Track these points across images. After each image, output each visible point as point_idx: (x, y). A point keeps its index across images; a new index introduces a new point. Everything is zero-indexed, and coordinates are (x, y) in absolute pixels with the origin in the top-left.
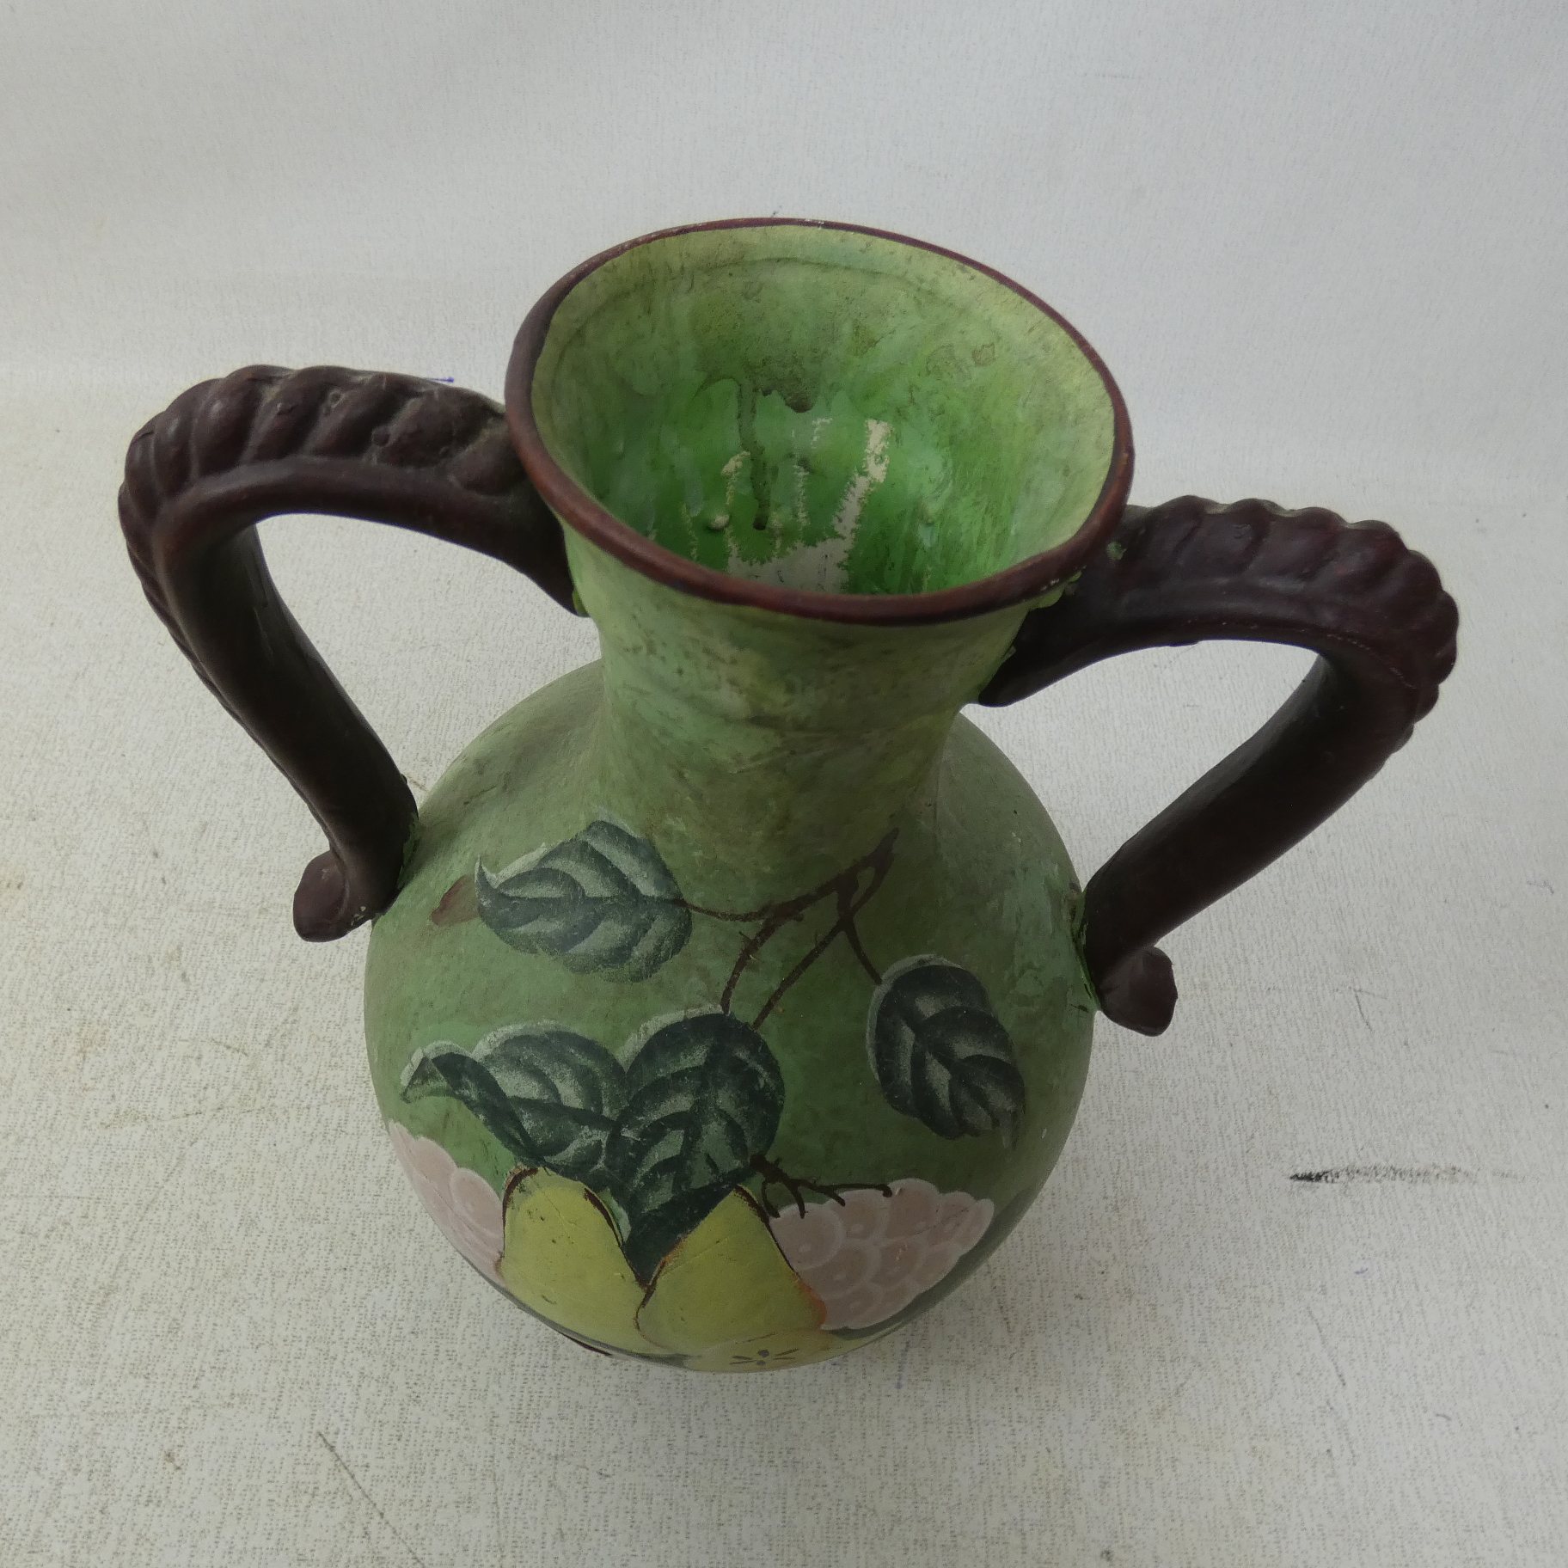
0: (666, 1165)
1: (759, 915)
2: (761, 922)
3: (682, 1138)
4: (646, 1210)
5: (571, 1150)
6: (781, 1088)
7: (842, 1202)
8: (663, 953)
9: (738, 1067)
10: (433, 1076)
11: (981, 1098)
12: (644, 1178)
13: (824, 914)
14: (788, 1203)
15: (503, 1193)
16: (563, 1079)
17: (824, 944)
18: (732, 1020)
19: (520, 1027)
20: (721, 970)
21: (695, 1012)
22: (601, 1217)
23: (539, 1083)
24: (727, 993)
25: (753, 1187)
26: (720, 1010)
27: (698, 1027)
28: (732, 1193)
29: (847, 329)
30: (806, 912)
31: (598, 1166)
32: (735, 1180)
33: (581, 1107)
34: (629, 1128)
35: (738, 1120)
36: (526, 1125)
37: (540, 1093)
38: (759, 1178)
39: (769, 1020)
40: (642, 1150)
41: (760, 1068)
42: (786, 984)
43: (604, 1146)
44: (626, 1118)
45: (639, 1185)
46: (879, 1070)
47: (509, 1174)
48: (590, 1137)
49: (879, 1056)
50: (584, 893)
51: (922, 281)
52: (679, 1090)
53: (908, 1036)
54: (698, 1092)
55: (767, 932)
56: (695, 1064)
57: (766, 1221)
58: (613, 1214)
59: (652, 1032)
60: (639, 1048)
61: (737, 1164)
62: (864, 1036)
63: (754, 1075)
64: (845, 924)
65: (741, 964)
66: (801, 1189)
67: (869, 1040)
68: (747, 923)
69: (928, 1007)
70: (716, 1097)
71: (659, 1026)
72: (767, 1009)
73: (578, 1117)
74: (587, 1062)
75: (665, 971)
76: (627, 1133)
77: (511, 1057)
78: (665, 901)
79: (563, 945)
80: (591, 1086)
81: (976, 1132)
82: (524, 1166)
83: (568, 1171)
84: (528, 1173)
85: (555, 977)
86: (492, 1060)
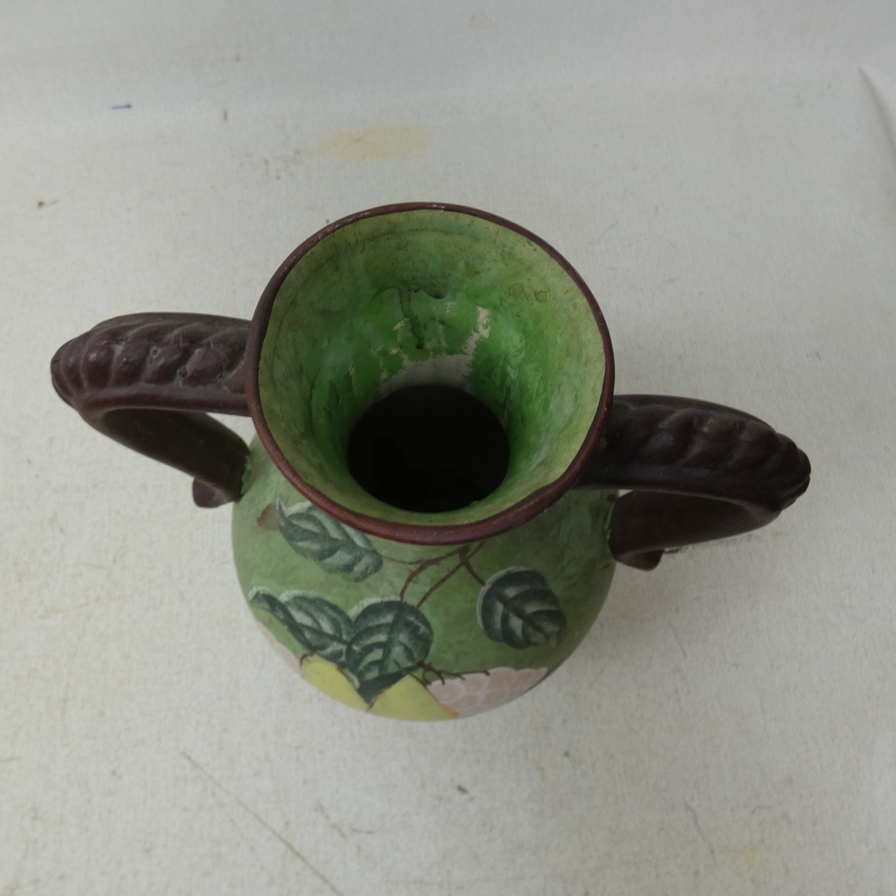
0: (374, 663)
1: (417, 563)
2: (418, 565)
3: (382, 652)
4: (366, 679)
5: (329, 650)
6: (431, 633)
7: (464, 679)
8: (369, 572)
9: (409, 624)
10: (262, 601)
11: (539, 629)
12: (365, 667)
13: (451, 561)
14: (435, 679)
15: (299, 659)
16: (323, 620)
17: (453, 572)
18: (405, 603)
19: (301, 592)
20: (400, 583)
21: (386, 599)
22: (345, 678)
23: (312, 619)
24: (403, 592)
25: (419, 673)
26: (399, 599)
27: (389, 606)
28: (408, 676)
29: (461, 265)
30: (443, 562)
31: (342, 659)
32: (409, 671)
33: (332, 633)
34: (356, 646)
35: (410, 646)
36: (307, 636)
37: (313, 624)
38: (421, 670)
39: (424, 604)
40: (362, 655)
41: (421, 625)
42: (432, 590)
43: (344, 651)
44: (354, 641)
45: (362, 669)
46: (483, 624)
47: (300, 652)
48: (337, 646)
49: (483, 617)
50: (329, 535)
51: (504, 246)
52: (379, 632)
53: (500, 608)
54: (389, 633)
55: (422, 569)
56: (388, 621)
57: (425, 686)
58: (351, 678)
59: (365, 606)
60: (359, 612)
61: (409, 664)
62: (475, 610)
63: (417, 628)
64: (464, 563)
65: (409, 580)
66: (442, 674)
67: (478, 611)
68: (411, 565)
69: (511, 592)
70: (399, 636)
71: (369, 604)
72: (424, 599)
73: (333, 638)
74: (333, 614)
75: (371, 579)
76: (356, 648)
77: (297, 605)
78: (368, 550)
79: (320, 557)
80: (336, 626)
81: (536, 644)
82: (307, 652)
83: (328, 658)
84: (309, 655)
85: (317, 572)
86: (289, 604)
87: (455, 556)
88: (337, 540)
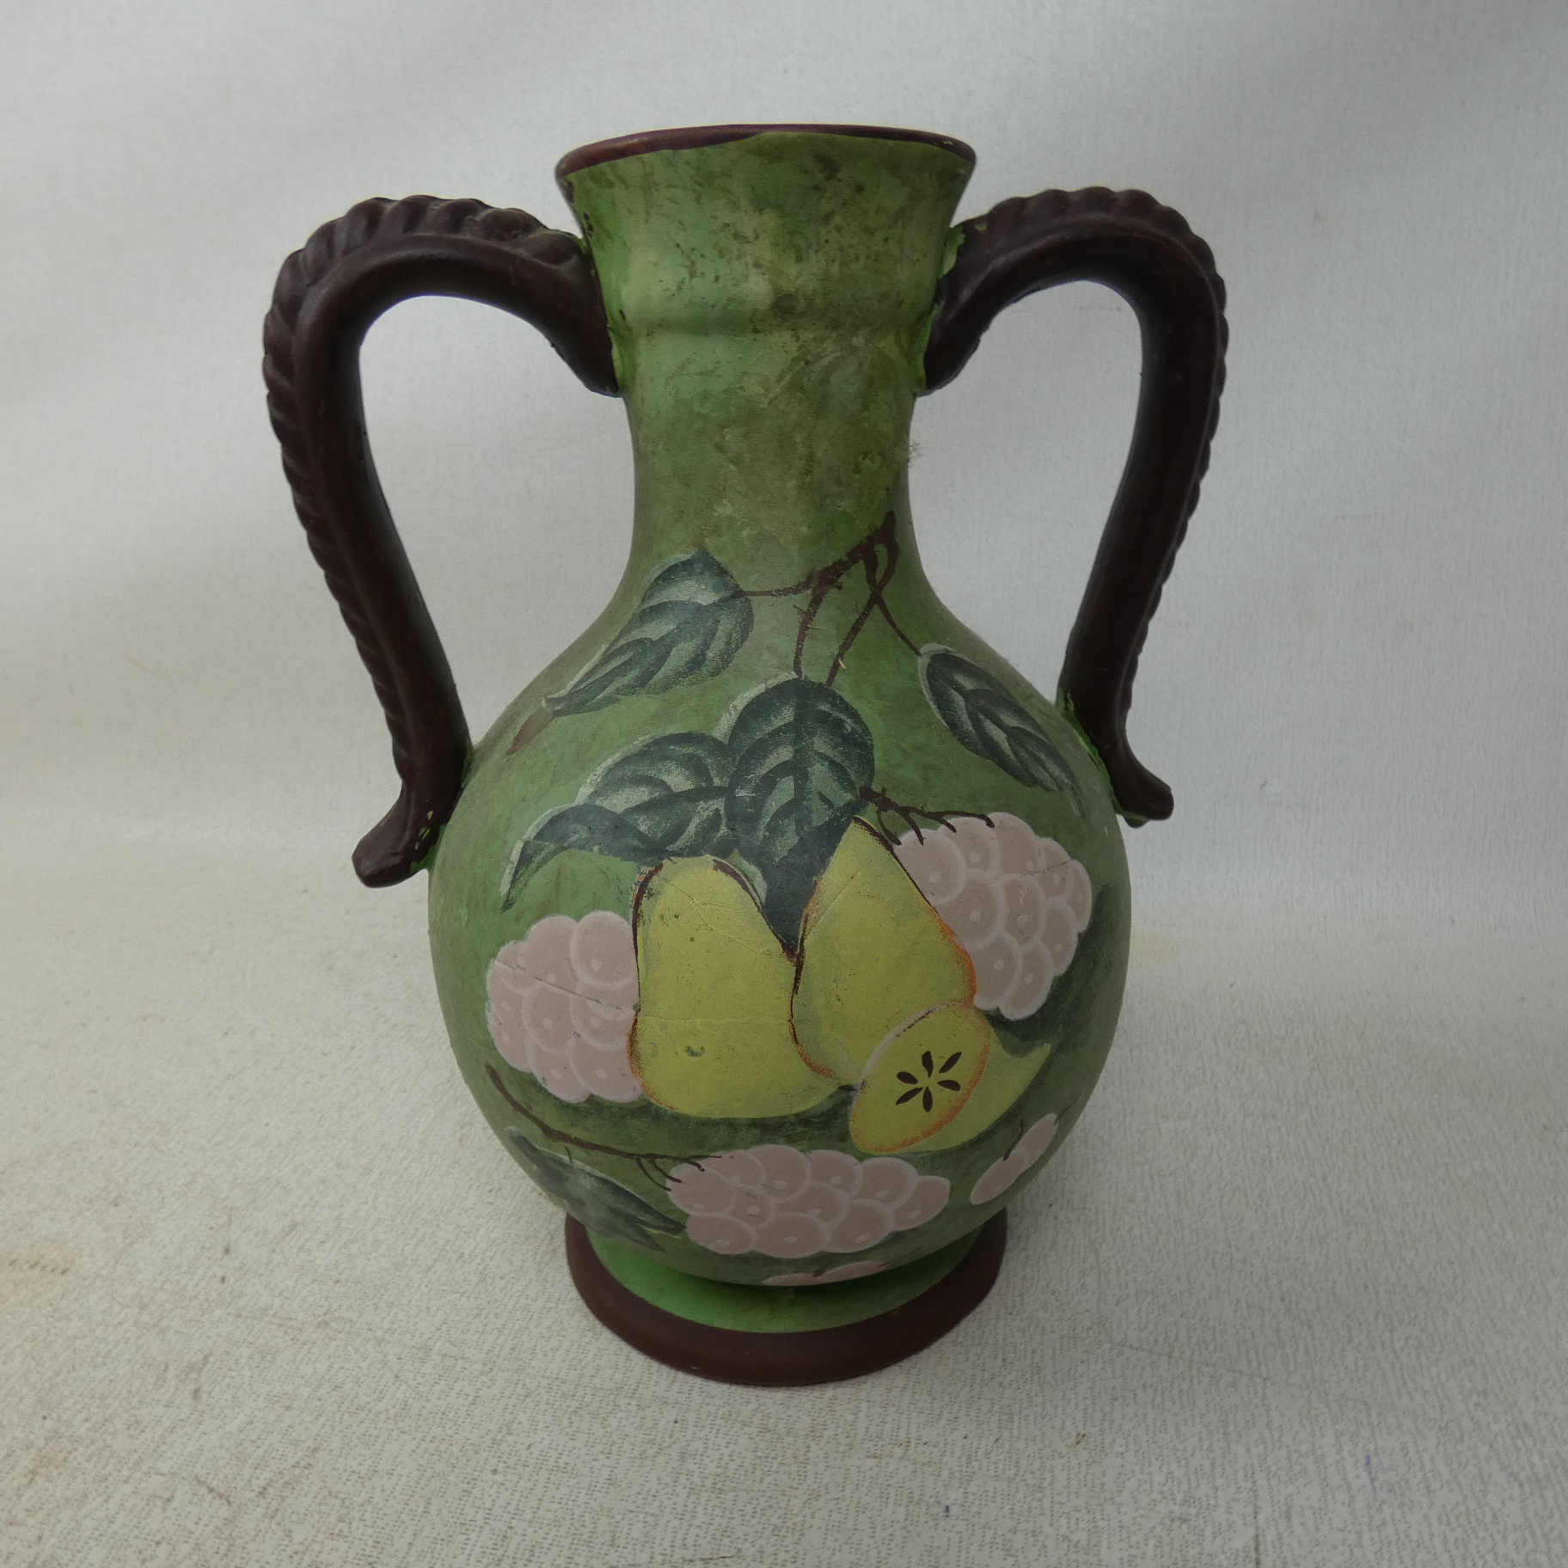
0: (785, 811)
1: (806, 585)
2: (809, 592)
3: (792, 783)
4: (777, 860)
5: (692, 828)
6: (866, 731)
7: (952, 828)
8: (733, 645)
9: (824, 718)
10: (538, 850)
11: (1038, 761)
12: (767, 828)
13: (855, 581)
14: (905, 830)
15: (631, 910)
16: (669, 772)
17: (864, 616)
18: (808, 682)
19: (618, 755)
20: (787, 644)
21: (773, 682)
22: (735, 884)
23: (647, 785)
24: (797, 661)
25: (869, 814)
26: (794, 675)
27: (779, 693)
28: (851, 825)
30: (844, 580)
31: (721, 832)
32: (851, 812)
33: (693, 787)
34: (742, 788)
35: (838, 760)
36: (643, 828)
37: (651, 793)
38: (871, 808)
39: (838, 678)
40: (758, 803)
41: (844, 717)
42: (844, 647)
43: (722, 812)
45: (765, 836)
46: (944, 718)
47: (634, 886)
48: (707, 809)
49: (940, 708)
50: (650, 640)
52: (778, 745)
53: (959, 699)
54: (796, 742)
55: (817, 601)
56: (786, 721)
57: (890, 849)
58: (746, 876)
59: (740, 707)
60: (732, 723)
61: (849, 797)
62: (921, 692)
63: (839, 723)
64: (876, 599)
65: (800, 641)
66: (914, 816)
67: (927, 695)
68: (799, 595)
69: (966, 682)
70: (813, 743)
71: (746, 702)
72: (834, 671)
73: (692, 797)
74: (687, 750)
75: (738, 659)
76: (741, 793)
77: (614, 781)
78: (721, 601)
79: (643, 681)
80: (697, 768)
81: (1047, 789)
82: (646, 869)
83: (694, 851)
84: (651, 874)
85: (642, 705)
86: (596, 793)
87: (859, 569)
88: (668, 635)
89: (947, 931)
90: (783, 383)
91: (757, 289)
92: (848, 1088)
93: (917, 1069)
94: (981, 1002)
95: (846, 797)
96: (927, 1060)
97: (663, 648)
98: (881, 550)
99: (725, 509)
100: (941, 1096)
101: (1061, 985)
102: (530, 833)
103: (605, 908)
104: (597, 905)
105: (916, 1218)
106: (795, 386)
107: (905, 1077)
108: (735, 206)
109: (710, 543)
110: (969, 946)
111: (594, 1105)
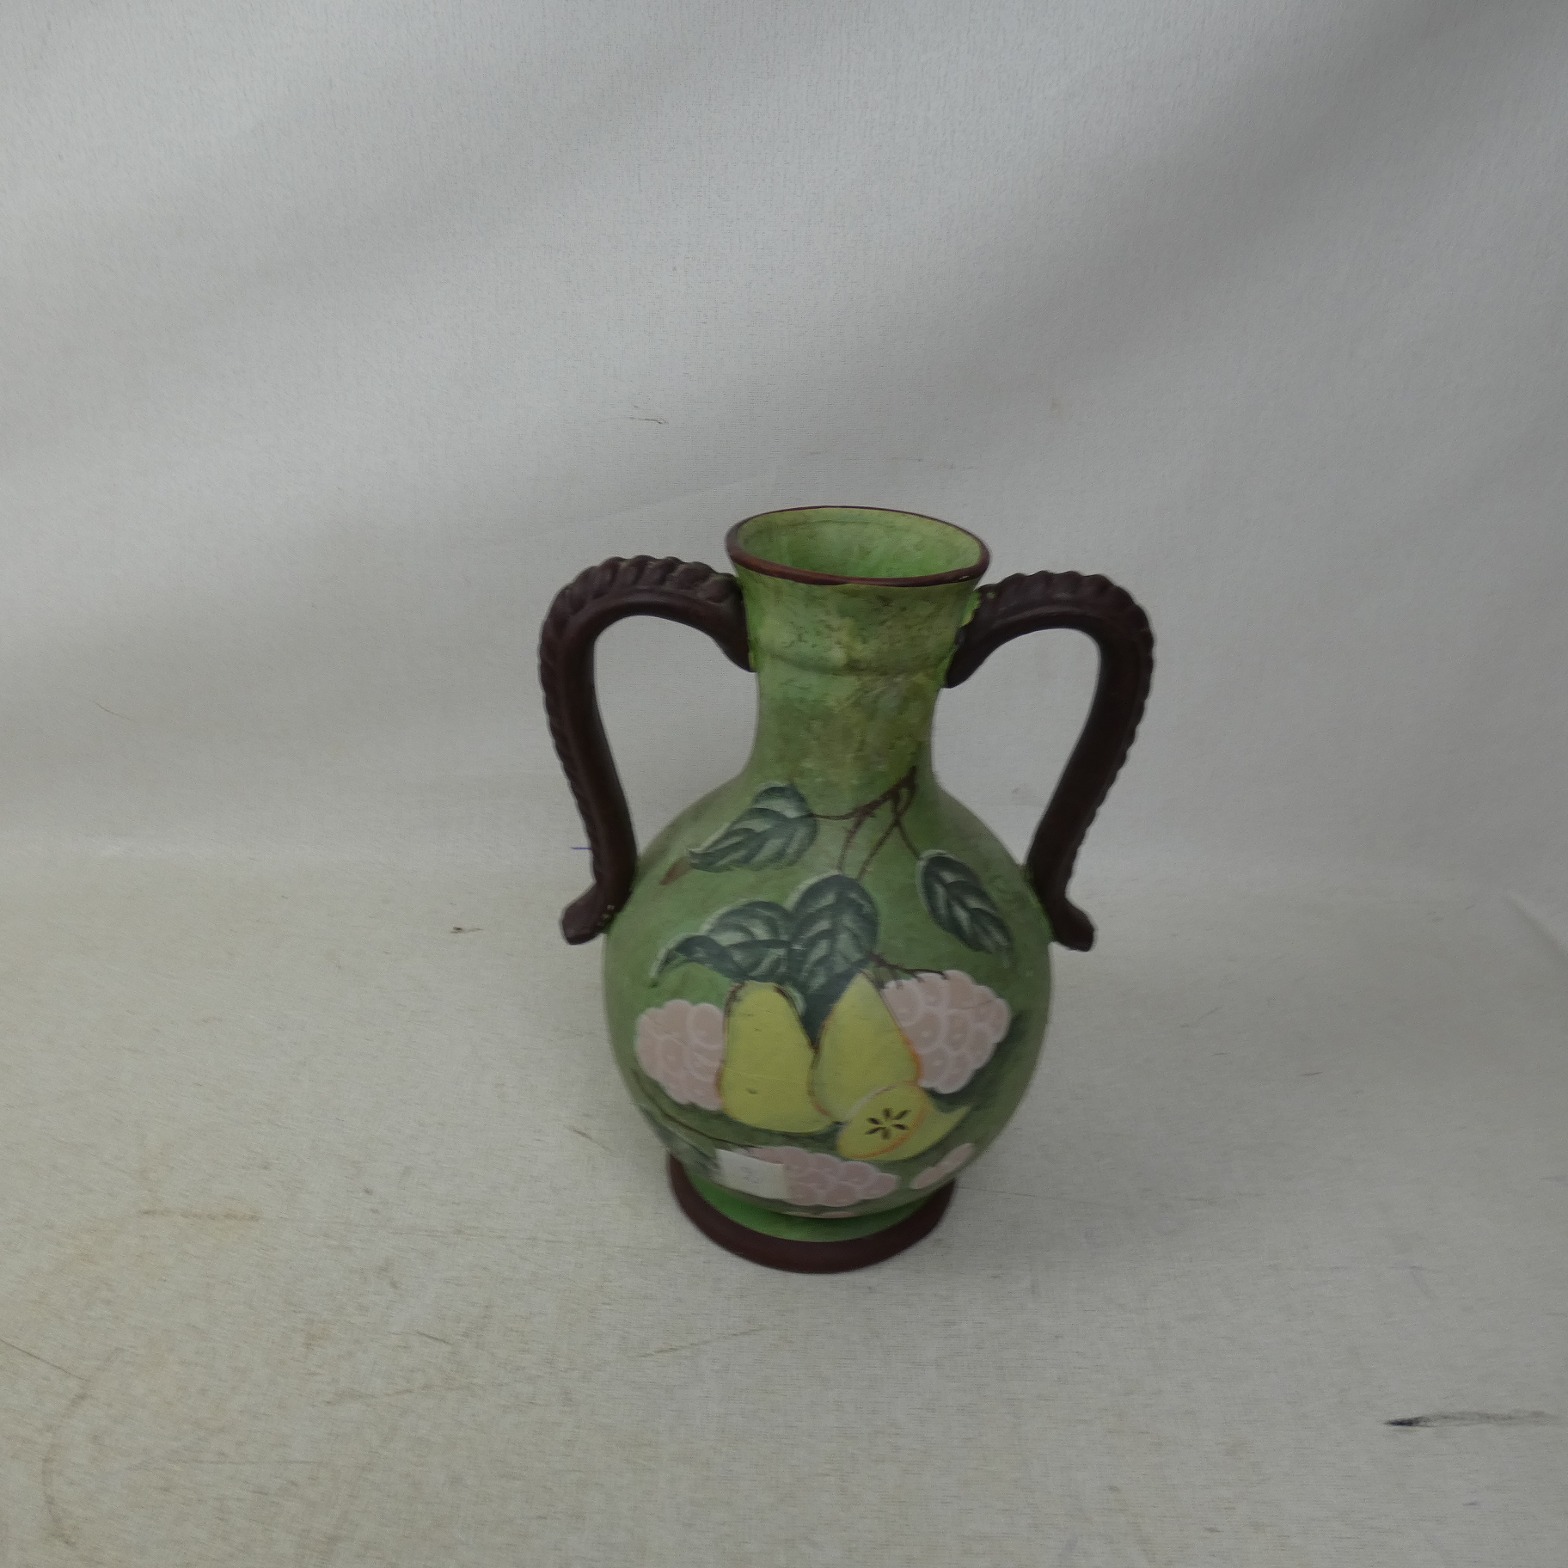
0: (821, 962)
1: (853, 814)
2: (854, 819)
3: (827, 944)
4: (812, 991)
5: (765, 964)
6: (877, 913)
7: (920, 980)
8: (804, 847)
9: (852, 902)
10: (674, 957)
11: (987, 933)
12: (809, 972)
13: (885, 813)
14: (891, 980)
15: (724, 1008)
16: (756, 926)
17: (888, 834)
18: (845, 878)
19: (727, 908)
20: (836, 851)
21: (825, 875)
22: (786, 1002)
23: (742, 932)
24: (841, 863)
25: (871, 969)
26: (838, 872)
27: (828, 883)
28: (858, 974)
30: (877, 812)
31: (781, 969)
32: (860, 965)
33: (768, 938)
34: (797, 943)
35: (856, 930)
36: (737, 958)
37: (744, 938)
38: (872, 965)
39: (865, 876)
40: (804, 954)
41: (864, 902)
42: (872, 855)
43: (784, 957)
45: (806, 977)
46: (928, 905)
47: (727, 993)
48: (775, 953)
49: (926, 898)
50: (754, 831)
51: (887, 524)
52: (822, 918)
53: (940, 891)
54: (832, 918)
55: (858, 825)
56: (829, 903)
57: (879, 991)
58: (793, 998)
59: (803, 890)
60: (797, 900)
62: (917, 886)
63: (860, 906)
64: (897, 823)
65: (846, 846)
66: (896, 971)
67: (920, 890)
68: (848, 820)
69: (949, 877)
70: (843, 919)
71: (807, 887)
72: (863, 871)
73: (768, 944)
74: (768, 913)
75: (806, 857)
76: (797, 947)
77: (723, 925)
78: (802, 817)
79: (746, 861)
80: (772, 926)
81: (989, 952)
82: (737, 984)
83: (763, 978)
84: (739, 988)
85: (745, 877)
86: (712, 931)
87: (888, 805)
88: (765, 832)
89: (907, 1042)
90: (851, 701)
91: (838, 655)
92: (838, 1123)
93: (879, 1116)
94: (926, 1084)
95: (857, 956)
96: (887, 1113)
97: (762, 838)
98: (904, 792)
99: (808, 764)
100: (895, 1132)
101: (979, 1074)
102: (672, 944)
103: (710, 1002)
104: (705, 999)
105: (876, 1193)
106: (857, 704)
107: (874, 1121)
108: (828, 613)
109: (797, 781)
110: (923, 1051)
111: (692, 1108)
